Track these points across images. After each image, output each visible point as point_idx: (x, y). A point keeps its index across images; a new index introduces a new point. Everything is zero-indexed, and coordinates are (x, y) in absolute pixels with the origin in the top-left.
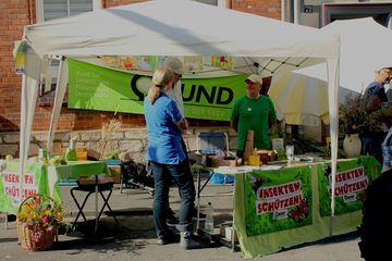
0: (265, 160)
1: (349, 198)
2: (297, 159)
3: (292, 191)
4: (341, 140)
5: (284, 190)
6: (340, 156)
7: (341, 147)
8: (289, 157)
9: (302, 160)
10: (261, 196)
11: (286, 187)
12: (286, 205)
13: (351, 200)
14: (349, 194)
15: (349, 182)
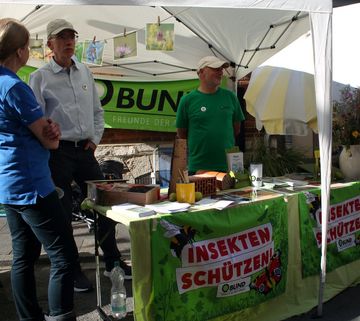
0: (208, 190)
1: (344, 243)
2: (269, 186)
3: (254, 244)
4: (335, 154)
5: (239, 244)
6: (335, 178)
7: (335, 164)
8: (255, 183)
9: (276, 187)
10: (191, 260)
11: (242, 238)
12: (247, 270)
13: (348, 246)
14: (345, 237)
15: (346, 219)
